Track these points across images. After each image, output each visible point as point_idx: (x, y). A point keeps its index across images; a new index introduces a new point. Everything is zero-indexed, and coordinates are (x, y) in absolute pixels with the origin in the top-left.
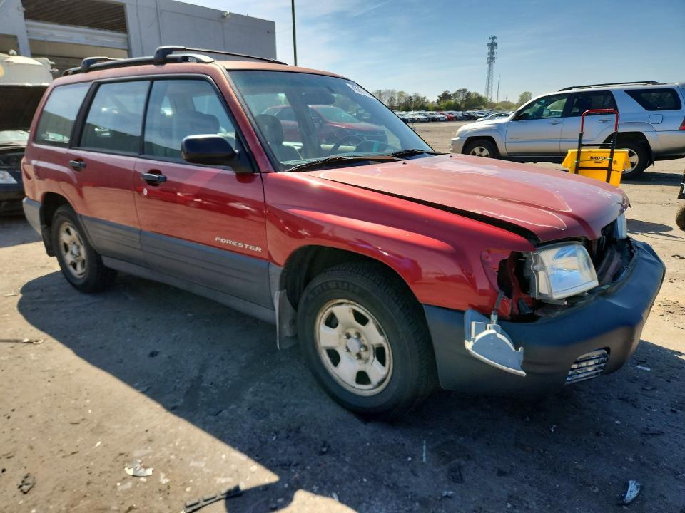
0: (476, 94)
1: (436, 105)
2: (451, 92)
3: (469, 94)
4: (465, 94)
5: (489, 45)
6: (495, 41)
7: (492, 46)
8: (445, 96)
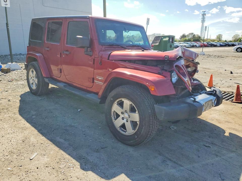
0: (198, 35)
1: (180, 40)
2: (186, 34)
3: (194, 35)
4: (193, 35)
5: (202, 14)
6: (205, 13)
7: (204, 15)
8: (184, 36)
